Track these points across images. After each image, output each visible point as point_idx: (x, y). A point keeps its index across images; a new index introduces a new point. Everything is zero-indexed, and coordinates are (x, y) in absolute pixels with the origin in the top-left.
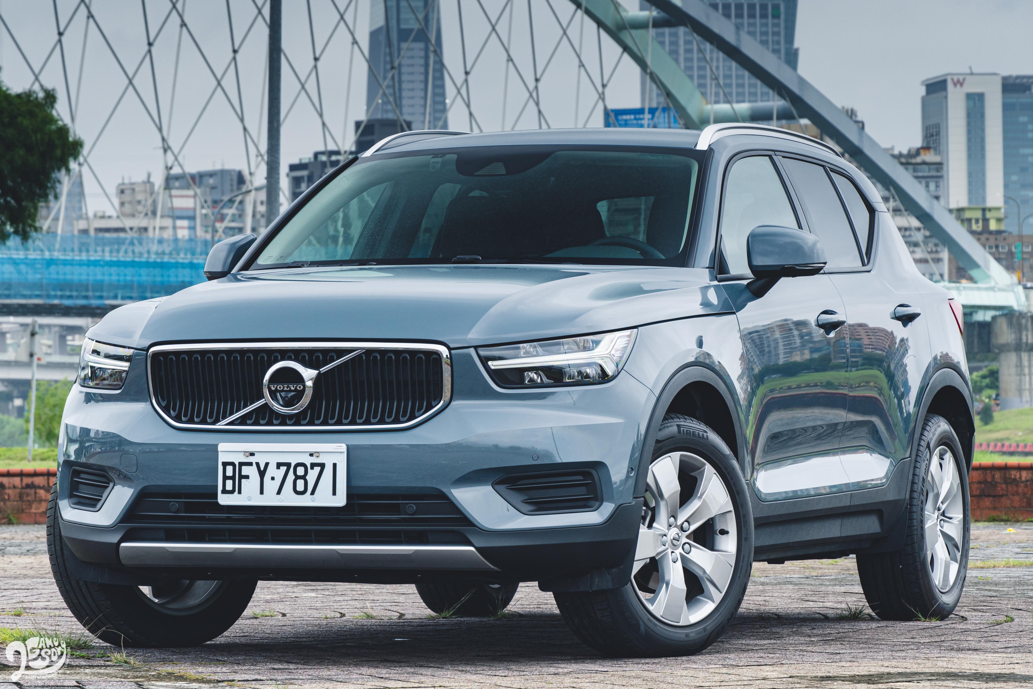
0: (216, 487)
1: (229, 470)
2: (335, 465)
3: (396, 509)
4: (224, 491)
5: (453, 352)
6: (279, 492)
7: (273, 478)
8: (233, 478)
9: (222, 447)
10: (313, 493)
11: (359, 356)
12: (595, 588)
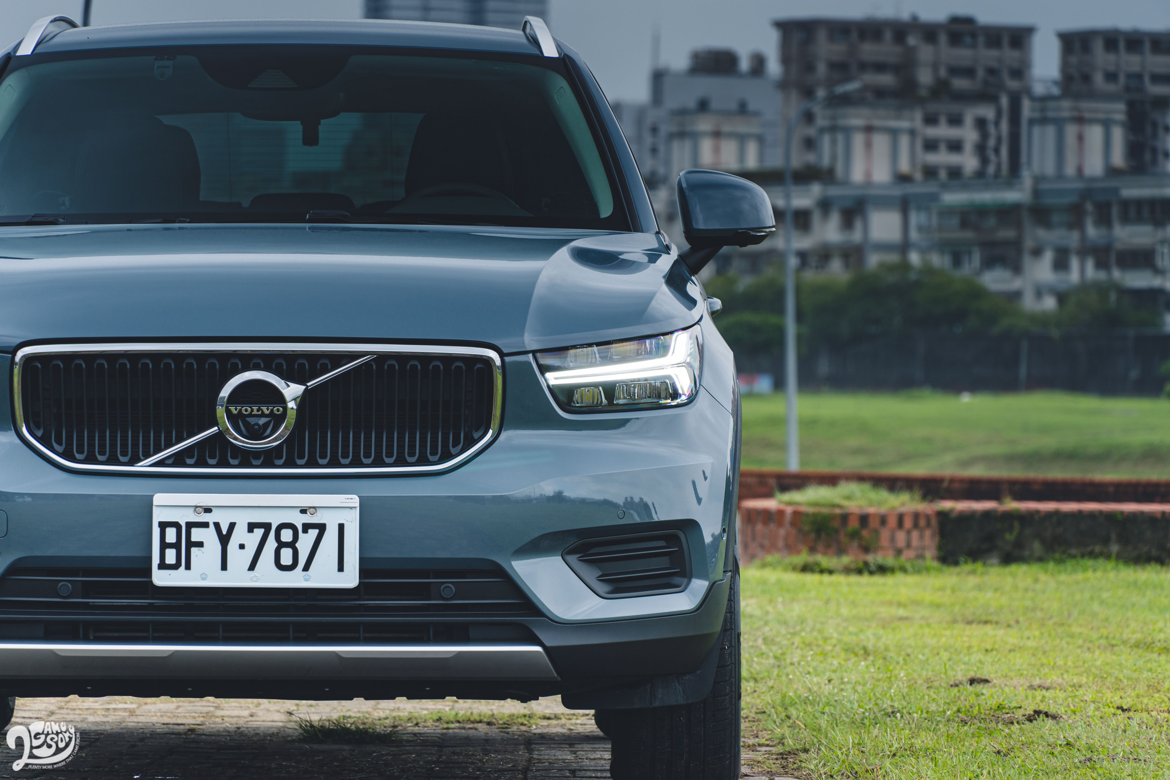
0: (150, 559)
1: (171, 535)
2: (341, 527)
3: (424, 591)
4: (163, 566)
5: (507, 359)
6: (252, 567)
7: (242, 547)
8: (177, 546)
9: (159, 499)
10: (306, 568)
11: (367, 364)
12: (657, 704)
